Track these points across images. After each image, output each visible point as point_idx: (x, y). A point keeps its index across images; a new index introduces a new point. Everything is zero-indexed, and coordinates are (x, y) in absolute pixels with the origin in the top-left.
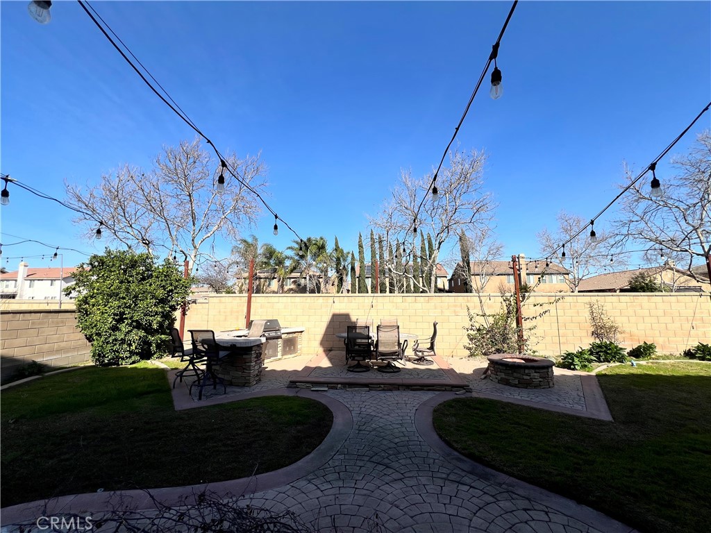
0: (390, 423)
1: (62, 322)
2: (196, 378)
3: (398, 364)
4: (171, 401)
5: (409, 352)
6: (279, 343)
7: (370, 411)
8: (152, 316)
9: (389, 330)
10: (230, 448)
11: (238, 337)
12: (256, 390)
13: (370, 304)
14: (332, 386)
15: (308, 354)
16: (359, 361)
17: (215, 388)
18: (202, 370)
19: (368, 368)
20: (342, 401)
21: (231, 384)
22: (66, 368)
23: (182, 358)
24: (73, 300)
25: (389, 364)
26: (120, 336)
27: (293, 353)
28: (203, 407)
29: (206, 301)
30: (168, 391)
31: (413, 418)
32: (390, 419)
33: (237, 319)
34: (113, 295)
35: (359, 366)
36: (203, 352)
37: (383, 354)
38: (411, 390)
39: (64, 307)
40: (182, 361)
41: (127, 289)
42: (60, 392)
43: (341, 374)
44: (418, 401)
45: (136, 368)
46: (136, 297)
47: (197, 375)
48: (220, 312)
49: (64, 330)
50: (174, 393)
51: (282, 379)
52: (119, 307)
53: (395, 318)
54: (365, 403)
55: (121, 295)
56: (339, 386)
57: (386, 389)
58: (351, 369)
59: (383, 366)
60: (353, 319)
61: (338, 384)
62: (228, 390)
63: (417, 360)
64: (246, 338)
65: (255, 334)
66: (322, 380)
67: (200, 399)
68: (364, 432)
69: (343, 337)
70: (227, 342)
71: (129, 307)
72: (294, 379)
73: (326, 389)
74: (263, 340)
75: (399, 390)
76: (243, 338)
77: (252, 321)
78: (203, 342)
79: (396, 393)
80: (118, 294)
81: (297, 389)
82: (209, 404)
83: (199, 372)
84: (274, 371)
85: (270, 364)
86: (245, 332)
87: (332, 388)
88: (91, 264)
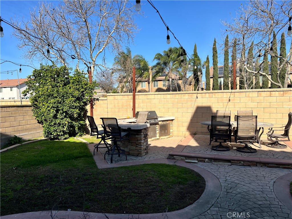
0: (252, 190)
1: (26, 113)
2: (106, 149)
3: (255, 146)
4: (94, 163)
5: (264, 138)
6: (157, 127)
7: (234, 179)
8: (73, 109)
9: (247, 119)
10: (138, 195)
11: (130, 123)
12: (146, 159)
13: (228, 99)
14: (201, 159)
15: (178, 136)
16: (221, 143)
17: (119, 156)
18: (109, 144)
19: (228, 149)
20: (210, 171)
21: (129, 154)
22: (32, 140)
23: (98, 136)
24: (28, 100)
25: (246, 146)
26: (58, 121)
27: (167, 135)
28: (115, 168)
29: (105, 98)
30: (91, 156)
31: (272, 188)
32: (252, 187)
33: (127, 111)
34: (50, 95)
35: (220, 146)
36: (109, 132)
37: (241, 138)
38: (268, 167)
39: (24, 103)
40: (98, 138)
41: (57, 91)
42: (33, 154)
43: (207, 151)
44: (275, 176)
45: (69, 142)
46: (63, 96)
47: (107, 147)
48: (115, 106)
49: (27, 118)
50: (95, 158)
51: (162, 153)
52: (55, 103)
53: (251, 109)
54: (229, 174)
55: (55, 95)
56: (207, 160)
57: (245, 164)
58: (214, 148)
59: (241, 148)
60: (214, 110)
61: (205, 158)
62: (128, 158)
63: (271, 144)
64: (135, 124)
65: (141, 121)
66: (193, 155)
67: (112, 162)
68: (231, 194)
69: (206, 124)
70: (125, 126)
71: (60, 103)
72: (171, 153)
73: (196, 161)
74: (148, 125)
75: (257, 166)
76: (132, 124)
77: (138, 112)
78: (109, 126)
79: (254, 168)
80: (53, 95)
81: (175, 160)
82: (118, 166)
83: (108, 145)
84: (155, 147)
85: (152, 142)
86: (134, 120)
87: (200, 161)
88: (34, 75)
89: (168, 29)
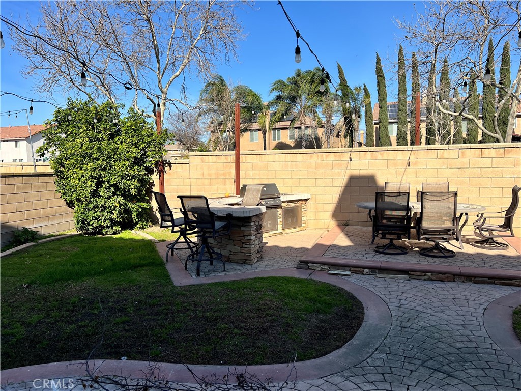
0: (446, 323)
1: (43, 187)
2: (189, 252)
3: (451, 246)
4: (167, 276)
5: (468, 231)
6: (279, 213)
7: (413, 304)
8: (128, 180)
9: (439, 198)
10: (244, 332)
11: (230, 204)
12: (259, 269)
13: (406, 162)
14: (357, 270)
15: (316, 229)
16: (391, 240)
17: (212, 264)
18: (194, 243)
19: (404, 250)
20: (372, 290)
21: (229, 260)
22: (55, 236)
23: (173, 229)
24: (47, 163)
25: (437, 247)
26: (100, 202)
27: (296, 227)
28: (205, 284)
29: (186, 161)
30: (162, 264)
31: (480, 319)
32: (446, 317)
33: (225, 183)
34: (86, 156)
35: (391, 246)
36: (194, 222)
37: (427, 232)
38: (474, 283)
39: (40, 170)
40: (173, 232)
41: (99, 148)
42: (58, 259)
43: (367, 255)
44: (486, 298)
45: (121, 239)
46: (109, 157)
47: (191, 248)
48: (203, 175)
49: (46, 195)
50: (169, 267)
51: (288, 258)
52: (95, 169)
53: (446, 180)
54: (405, 295)
55: (95, 156)
56: (366, 270)
57: (434, 278)
58: (380, 250)
59: (427, 249)
60: (381, 182)
61: (364, 268)
62: (227, 267)
63: (481, 242)
64: (240, 206)
65: (251, 203)
66: (342, 262)
67: (198, 275)
68: (409, 330)
69: (367, 208)
70: (222, 210)
71: (104, 169)
72: (304, 258)
73: (348, 273)
74: (263, 209)
75: (454, 281)
76: (235, 207)
77: (245, 186)
78: (194, 210)
79: (451, 284)
80: (91, 155)
81: (310, 271)
82: (210, 281)
83: (192, 245)
84: (276, 248)
85: (270, 239)
86: (237, 199)
87: (356, 272)
88: (57, 120)
89: (298, 35)
